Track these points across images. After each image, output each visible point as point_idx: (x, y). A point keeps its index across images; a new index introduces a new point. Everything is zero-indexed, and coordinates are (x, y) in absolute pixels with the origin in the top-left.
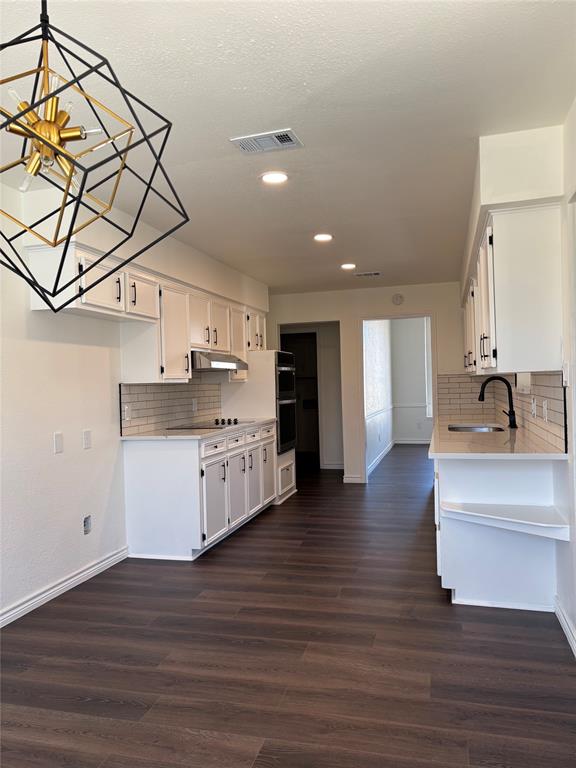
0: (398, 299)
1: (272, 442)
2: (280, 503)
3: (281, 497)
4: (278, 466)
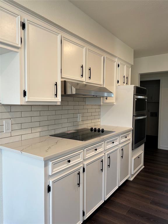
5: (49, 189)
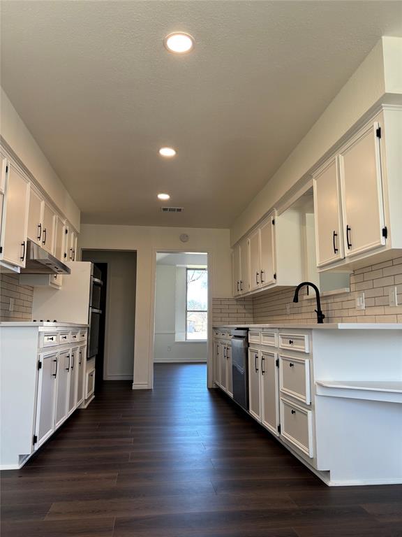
0: (184, 238)
1: (84, 347)
2: (85, 407)
3: (86, 401)
4: (86, 372)
5: (39, 365)
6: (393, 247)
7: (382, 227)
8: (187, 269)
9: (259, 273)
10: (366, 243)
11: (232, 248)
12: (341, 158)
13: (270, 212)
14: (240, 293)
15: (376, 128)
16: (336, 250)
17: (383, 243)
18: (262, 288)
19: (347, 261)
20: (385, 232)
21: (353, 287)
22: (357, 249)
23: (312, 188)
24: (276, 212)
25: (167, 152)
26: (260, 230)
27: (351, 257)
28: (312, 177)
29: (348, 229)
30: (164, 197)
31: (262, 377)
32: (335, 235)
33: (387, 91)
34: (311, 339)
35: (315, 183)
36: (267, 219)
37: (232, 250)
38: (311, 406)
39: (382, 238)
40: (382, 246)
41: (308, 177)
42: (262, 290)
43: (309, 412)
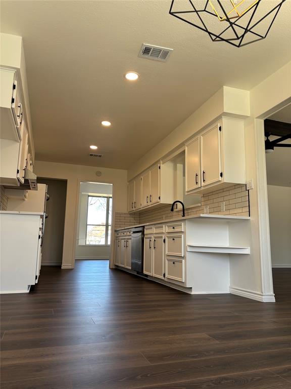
0: (99, 174)
5: (39, 237)
6: (225, 181)
7: (220, 172)
8: (89, 196)
9: (149, 196)
10: (212, 179)
11: (129, 182)
12: (202, 137)
13: (158, 161)
14: (134, 209)
15: (219, 126)
16: (197, 183)
17: (220, 180)
18: (150, 205)
19: (202, 188)
20: (221, 175)
21: (203, 203)
22: (207, 183)
23: (185, 150)
24: (161, 162)
25: (106, 124)
26: (150, 172)
27: (204, 186)
28: (184, 145)
29: (204, 173)
30: (93, 147)
31: (154, 250)
32: (197, 175)
33: (225, 111)
34: (185, 225)
35: (186, 148)
36: (156, 165)
37: (128, 183)
38: (184, 257)
39: (220, 177)
40: (220, 181)
41: (183, 144)
42: (150, 206)
43: (183, 260)
